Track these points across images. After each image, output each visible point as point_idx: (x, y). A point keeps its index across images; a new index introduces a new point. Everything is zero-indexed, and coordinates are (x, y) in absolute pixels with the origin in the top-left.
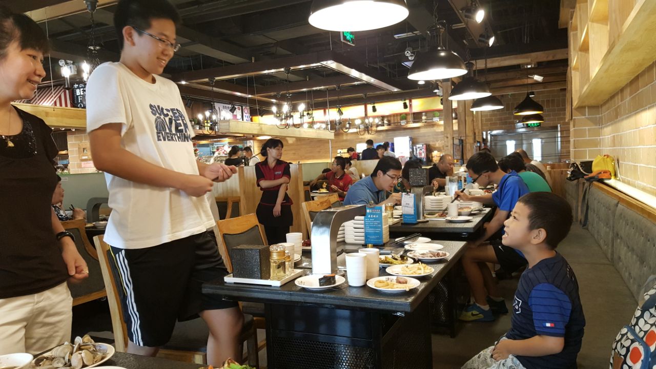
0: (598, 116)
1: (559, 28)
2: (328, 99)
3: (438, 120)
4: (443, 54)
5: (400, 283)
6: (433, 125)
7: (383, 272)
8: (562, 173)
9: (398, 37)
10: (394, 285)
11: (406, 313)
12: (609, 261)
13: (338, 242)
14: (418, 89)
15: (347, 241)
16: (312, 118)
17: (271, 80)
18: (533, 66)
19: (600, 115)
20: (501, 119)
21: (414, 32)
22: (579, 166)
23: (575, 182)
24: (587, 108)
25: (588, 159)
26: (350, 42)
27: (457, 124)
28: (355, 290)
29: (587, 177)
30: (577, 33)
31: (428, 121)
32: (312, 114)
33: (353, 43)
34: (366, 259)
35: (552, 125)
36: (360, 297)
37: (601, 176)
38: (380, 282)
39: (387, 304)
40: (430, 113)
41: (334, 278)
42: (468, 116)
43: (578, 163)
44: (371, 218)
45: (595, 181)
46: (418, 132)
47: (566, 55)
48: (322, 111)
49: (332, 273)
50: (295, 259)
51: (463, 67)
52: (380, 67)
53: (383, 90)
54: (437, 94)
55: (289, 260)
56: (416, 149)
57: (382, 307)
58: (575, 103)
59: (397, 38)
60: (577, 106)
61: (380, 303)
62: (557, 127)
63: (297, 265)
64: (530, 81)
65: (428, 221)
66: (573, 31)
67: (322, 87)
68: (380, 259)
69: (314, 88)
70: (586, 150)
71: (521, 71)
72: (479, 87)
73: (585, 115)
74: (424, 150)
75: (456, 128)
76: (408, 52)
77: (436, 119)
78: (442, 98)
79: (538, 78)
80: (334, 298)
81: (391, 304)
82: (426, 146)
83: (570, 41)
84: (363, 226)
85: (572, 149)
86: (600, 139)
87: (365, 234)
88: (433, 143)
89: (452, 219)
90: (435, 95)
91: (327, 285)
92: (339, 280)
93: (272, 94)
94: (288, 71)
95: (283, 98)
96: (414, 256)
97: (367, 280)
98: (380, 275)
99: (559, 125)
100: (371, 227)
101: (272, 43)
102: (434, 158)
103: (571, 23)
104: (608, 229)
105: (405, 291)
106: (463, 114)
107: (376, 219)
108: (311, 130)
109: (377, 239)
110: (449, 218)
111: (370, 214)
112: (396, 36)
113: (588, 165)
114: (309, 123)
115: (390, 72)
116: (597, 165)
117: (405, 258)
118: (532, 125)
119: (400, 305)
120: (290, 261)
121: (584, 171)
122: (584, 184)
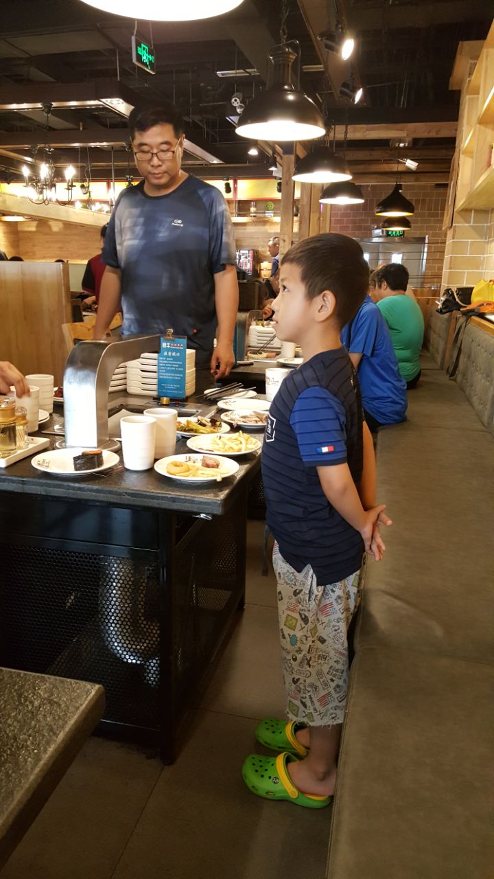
0: (486, 225)
1: (450, 89)
2: (113, 164)
3: (272, 215)
4: (291, 97)
5: (208, 466)
6: (265, 222)
7: (182, 446)
8: (428, 303)
9: (223, 74)
10: (198, 469)
11: (214, 516)
12: (484, 425)
13: (110, 393)
14: (247, 165)
15: (131, 390)
16: (88, 194)
17: (22, 124)
18: (407, 145)
19: (489, 224)
20: (354, 222)
21: (248, 70)
22: (455, 294)
23: (446, 316)
24: (473, 211)
25: (465, 285)
26: (147, 66)
27: (298, 223)
28: (135, 476)
29: (465, 309)
30: (478, 98)
31: (258, 215)
32: (89, 187)
33: (152, 69)
34: (156, 428)
35: (418, 236)
36: (142, 489)
37: (483, 310)
38: (176, 465)
39: (185, 502)
40: (262, 203)
41: (99, 455)
42: (313, 212)
43: (454, 290)
44: (168, 356)
45: (474, 315)
46: (242, 231)
47: (454, 132)
48: (105, 184)
49: (98, 446)
50: (40, 419)
51: (320, 123)
52: (194, 122)
53: (196, 159)
54: (274, 174)
55: (23, 422)
56: (240, 257)
57: (175, 506)
58: (460, 203)
59: (221, 76)
60: (462, 208)
61: (174, 500)
62: (425, 238)
63: (42, 430)
64: (400, 168)
65: (252, 364)
66: (470, 94)
67: (105, 144)
68: (179, 423)
69: (93, 144)
70: (464, 272)
71: (391, 150)
72: (338, 166)
73: (470, 223)
74: (250, 259)
75: (296, 229)
76: (236, 100)
77: (269, 215)
78: (279, 181)
79: (411, 164)
80: (97, 491)
81: (192, 502)
82: (254, 252)
83: (464, 110)
84: (155, 368)
85: (445, 271)
86: (484, 258)
87: (158, 381)
88: (263, 249)
89: (286, 362)
90: (269, 175)
91: (86, 469)
92: (109, 460)
93: (27, 147)
94: (48, 108)
95: (42, 156)
96: (231, 420)
97: (156, 460)
98: (177, 452)
99: (427, 236)
100: (167, 371)
101: (22, 58)
102: (262, 271)
103: (470, 80)
104: (488, 383)
105: (215, 480)
106: (307, 209)
107: (175, 359)
108: (85, 211)
109: (177, 389)
110: (282, 361)
111: (168, 350)
112: (219, 73)
113: (466, 293)
114: (83, 201)
115: (208, 134)
116: (479, 294)
117: (218, 423)
118: (394, 233)
119: (206, 503)
120: (26, 424)
121: (460, 301)
122: (457, 320)
